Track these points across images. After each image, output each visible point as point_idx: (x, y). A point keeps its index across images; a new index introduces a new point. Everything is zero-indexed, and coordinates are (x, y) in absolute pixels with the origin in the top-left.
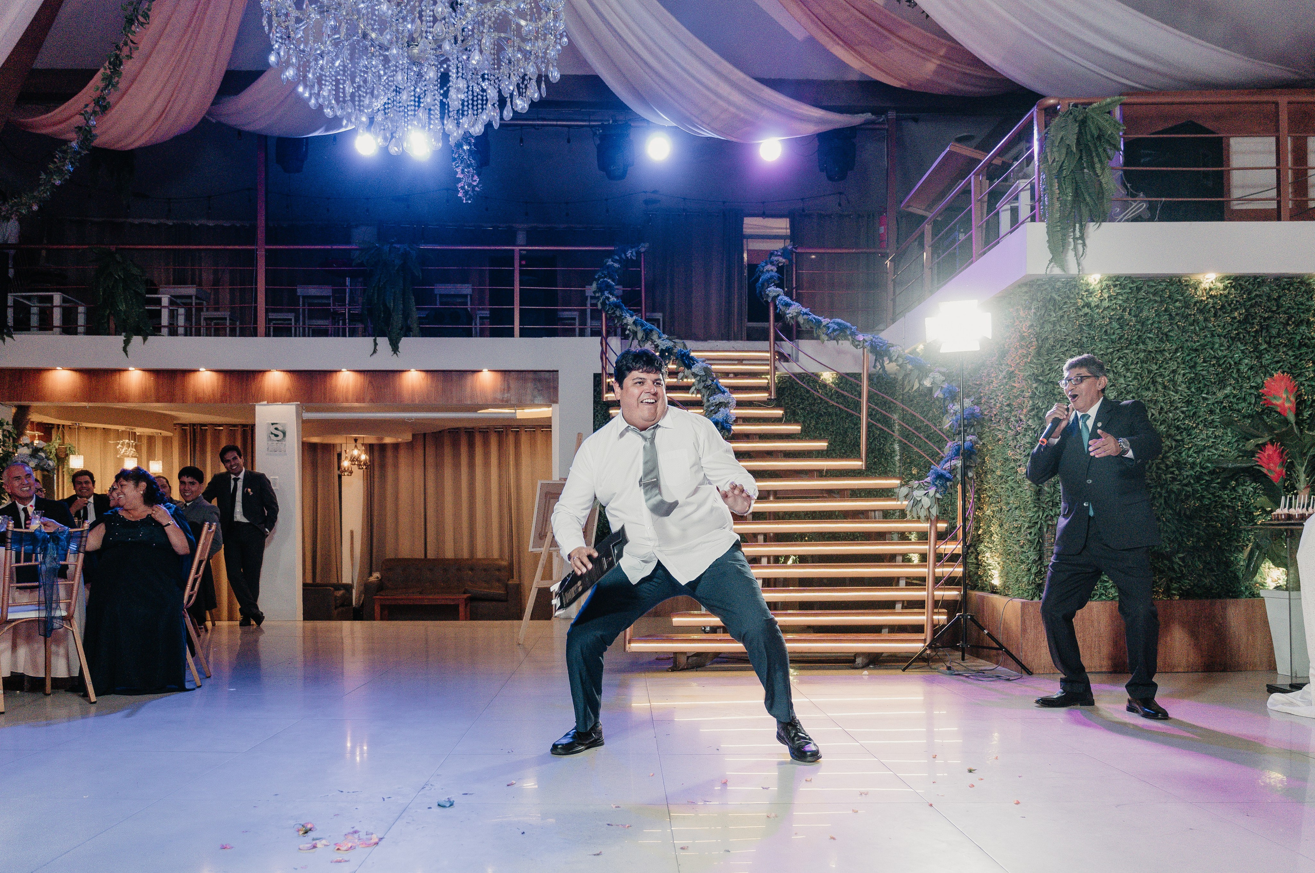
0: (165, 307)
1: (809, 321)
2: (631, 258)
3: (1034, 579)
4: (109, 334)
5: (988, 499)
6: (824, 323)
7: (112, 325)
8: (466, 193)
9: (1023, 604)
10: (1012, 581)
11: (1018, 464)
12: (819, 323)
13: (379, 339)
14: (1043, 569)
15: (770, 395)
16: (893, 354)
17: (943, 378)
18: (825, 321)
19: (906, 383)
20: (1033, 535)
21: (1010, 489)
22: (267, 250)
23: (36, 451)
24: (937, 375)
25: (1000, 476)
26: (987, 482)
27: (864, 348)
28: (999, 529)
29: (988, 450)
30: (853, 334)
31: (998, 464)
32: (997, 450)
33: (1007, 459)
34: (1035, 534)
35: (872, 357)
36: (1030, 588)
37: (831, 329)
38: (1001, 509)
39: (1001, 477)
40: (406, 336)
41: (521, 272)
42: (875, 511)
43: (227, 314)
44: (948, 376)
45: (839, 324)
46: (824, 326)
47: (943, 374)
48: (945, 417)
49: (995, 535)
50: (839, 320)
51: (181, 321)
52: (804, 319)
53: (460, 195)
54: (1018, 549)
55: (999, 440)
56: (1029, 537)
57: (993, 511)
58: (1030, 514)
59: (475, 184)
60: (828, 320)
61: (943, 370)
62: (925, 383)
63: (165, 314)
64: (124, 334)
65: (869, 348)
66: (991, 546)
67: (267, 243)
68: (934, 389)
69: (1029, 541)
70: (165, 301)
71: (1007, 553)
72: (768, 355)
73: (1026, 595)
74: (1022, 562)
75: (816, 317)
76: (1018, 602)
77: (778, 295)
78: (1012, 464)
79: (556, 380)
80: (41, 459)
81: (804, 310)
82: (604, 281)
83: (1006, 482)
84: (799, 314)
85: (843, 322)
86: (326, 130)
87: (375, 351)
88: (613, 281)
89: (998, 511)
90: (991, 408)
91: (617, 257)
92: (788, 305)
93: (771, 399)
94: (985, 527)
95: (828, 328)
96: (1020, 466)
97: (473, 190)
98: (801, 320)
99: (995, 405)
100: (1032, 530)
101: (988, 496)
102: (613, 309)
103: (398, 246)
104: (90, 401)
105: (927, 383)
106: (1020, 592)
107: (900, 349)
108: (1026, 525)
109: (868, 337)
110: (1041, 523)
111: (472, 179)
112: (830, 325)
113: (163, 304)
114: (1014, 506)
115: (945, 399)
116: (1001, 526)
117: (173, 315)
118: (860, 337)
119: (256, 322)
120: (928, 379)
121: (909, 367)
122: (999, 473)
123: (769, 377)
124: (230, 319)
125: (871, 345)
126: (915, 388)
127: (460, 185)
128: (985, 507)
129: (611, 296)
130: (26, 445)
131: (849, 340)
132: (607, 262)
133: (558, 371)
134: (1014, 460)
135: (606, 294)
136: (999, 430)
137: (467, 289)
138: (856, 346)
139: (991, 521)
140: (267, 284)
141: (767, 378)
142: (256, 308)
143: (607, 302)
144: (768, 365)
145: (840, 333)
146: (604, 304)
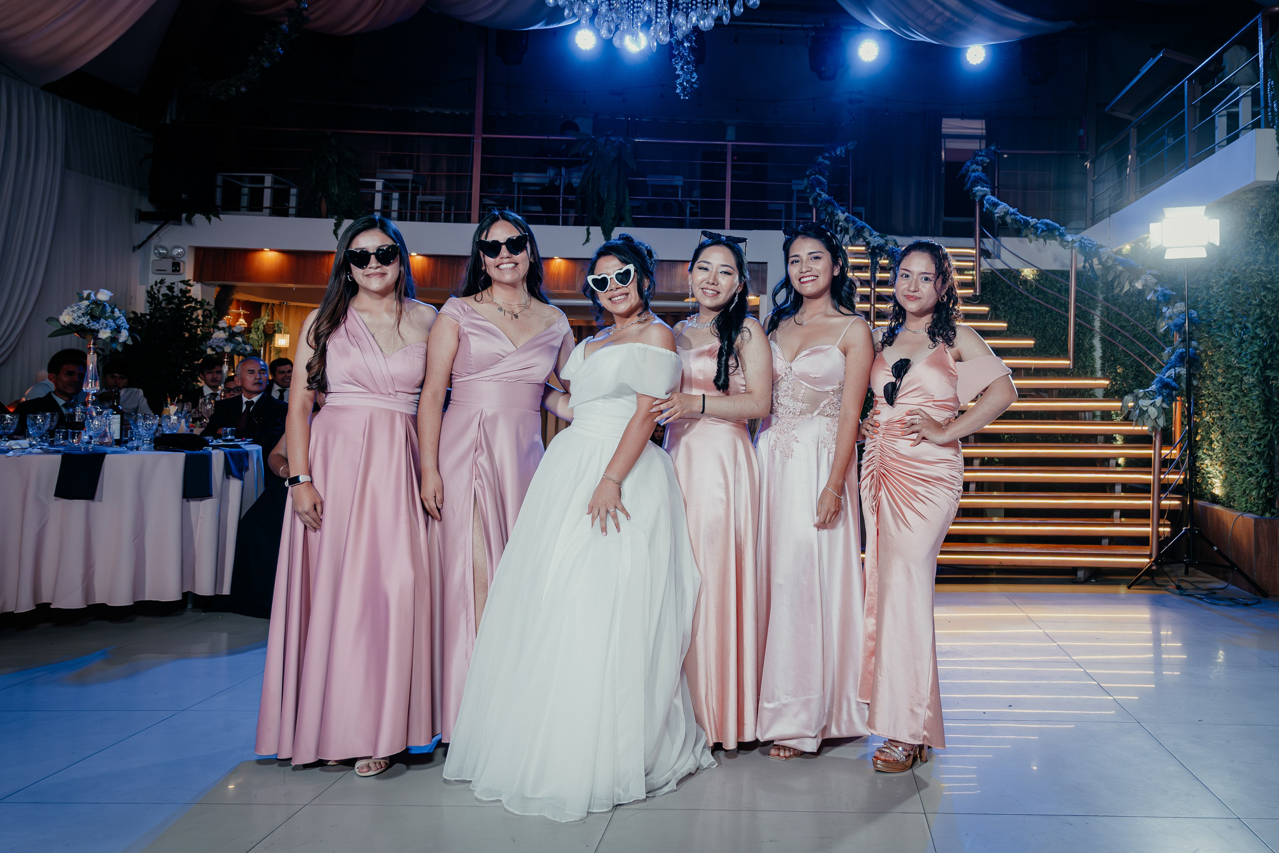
0: (379, 191)
1: (1015, 221)
2: (841, 156)
3: (1265, 493)
4: (320, 217)
5: (1206, 405)
6: (1032, 224)
7: (324, 207)
8: (684, 89)
9: (1256, 520)
10: (1237, 493)
11: (1244, 372)
12: (1027, 223)
13: (593, 229)
14: (1275, 484)
15: (975, 291)
16: (1102, 256)
17: (1155, 281)
18: (1033, 221)
19: (1116, 284)
20: (1262, 447)
21: (1234, 397)
22: (483, 139)
23: (232, 336)
24: (1149, 278)
25: (1221, 383)
26: (1205, 388)
27: (1072, 248)
28: (1220, 437)
29: (1207, 355)
30: (1062, 235)
31: (1220, 371)
32: (1218, 356)
33: (1229, 367)
34: (1265, 447)
35: (1081, 258)
36: (1260, 502)
37: (1040, 230)
38: (1223, 417)
39: (1223, 384)
40: (619, 226)
41: (734, 167)
42: (1085, 412)
43: (442, 198)
44: (1160, 279)
45: (1047, 225)
46: (1032, 226)
47: (1155, 276)
48: (1159, 320)
49: (1216, 443)
50: (1048, 221)
51: (395, 205)
52: (1012, 219)
53: (678, 91)
54: (1245, 460)
55: (1221, 346)
56: (1258, 449)
57: (1213, 419)
58: (1259, 425)
59: (693, 80)
60: (1035, 220)
61: (1155, 272)
62: (1136, 285)
63: (378, 198)
64: (336, 217)
65: (1078, 249)
66: (1211, 453)
67: (484, 132)
68: (1146, 292)
69: (1257, 453)
70: (379, 185)
71: (1230, 463)
72: (974, 252)
73: (1255, 509)
74: (1251, 475)
75: (1024, 217)
76: (1250, 518)
77: (985, 195)
78: (1237, 373)
79: (765, 272)
80: (239, 343)
81: (1012, 210)
82: (815, 178)
83: (1229, 390)
84: (1007, 213)
85: (1051, 222)
86: (547, 24)
87: (587, 240)
88: (824, 177)
89: (1218, 418)
90: (1210, 313)
91: (827, 155)
92: (995, 205)
93: (975, 296)
94: (1204, 433)
95: (1037, 229)
96: (1245, 375)
97: (691, 86)
98: (1009, 219)
99: (1214, 310)
100: (1262, 442)
101: (1207, 402)
102: (824, 205)
103: (614, 139)
104: (295, 283)
105: (1139, 285)
106: (1249, 505)
107: (1109, 250)
108: (1255, 436)
109: (1077, 237)
110: (1271, 435)
111: (691, 76)
112: (1038, 225)
113: (377, 188)
114: (1240, 415)
115: (1159, 302)
116: (1223, 434)
117: (386, 199)
118: (1069, 238)
119: (470, 209)
120: (1140, 281)
121: (1120, 268)
122: (1220, 380)
123: (974, 272)
124: (445, 203)
125: (1081, 246)
126: (1125, 290)
127: (678, 81)
128: (1204, 414)
129: (822, 193)
130: (223, 329)
131: (1057, 240)
132: (818, 158)
133: (766, 263)
134: (1239, 368)
135: (818, 190)
136: (1220, 336)
137: (679, 181)
138: (1064, 247)
139: (1210, 428)
140: (482, 172)
141: (972, 275)
142: (470, 194)
143: (819, 199)
144: (973, 261)
145: (1049, 232)
146: (815, 200)
